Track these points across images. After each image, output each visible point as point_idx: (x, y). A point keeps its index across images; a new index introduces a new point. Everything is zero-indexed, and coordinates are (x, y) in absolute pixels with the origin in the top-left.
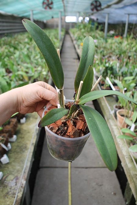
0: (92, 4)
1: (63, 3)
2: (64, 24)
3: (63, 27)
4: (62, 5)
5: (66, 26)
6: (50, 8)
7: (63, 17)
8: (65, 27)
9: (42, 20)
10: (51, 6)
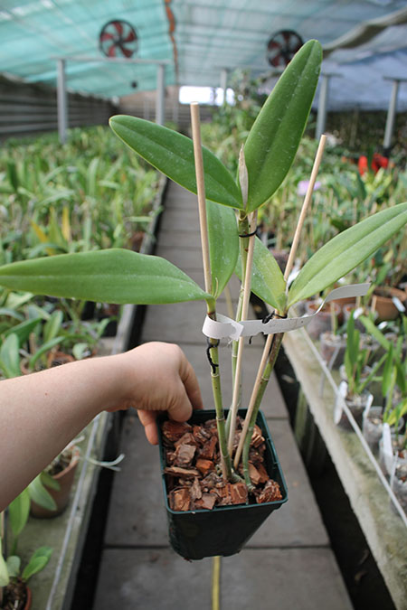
0: (272, 44)
1: (173, 41)
2: (175, 109)
3: (171, 118)
4: (170, 47)
5: (180, 114)
6: (128, 54)
7: (171, 89)
8: (175, 118)
9: (105, 97)
10: (130, 46)
